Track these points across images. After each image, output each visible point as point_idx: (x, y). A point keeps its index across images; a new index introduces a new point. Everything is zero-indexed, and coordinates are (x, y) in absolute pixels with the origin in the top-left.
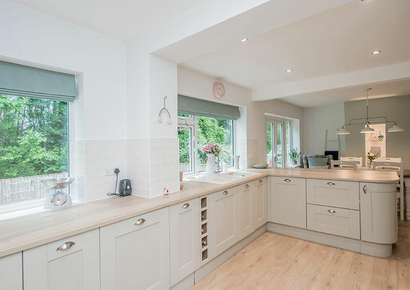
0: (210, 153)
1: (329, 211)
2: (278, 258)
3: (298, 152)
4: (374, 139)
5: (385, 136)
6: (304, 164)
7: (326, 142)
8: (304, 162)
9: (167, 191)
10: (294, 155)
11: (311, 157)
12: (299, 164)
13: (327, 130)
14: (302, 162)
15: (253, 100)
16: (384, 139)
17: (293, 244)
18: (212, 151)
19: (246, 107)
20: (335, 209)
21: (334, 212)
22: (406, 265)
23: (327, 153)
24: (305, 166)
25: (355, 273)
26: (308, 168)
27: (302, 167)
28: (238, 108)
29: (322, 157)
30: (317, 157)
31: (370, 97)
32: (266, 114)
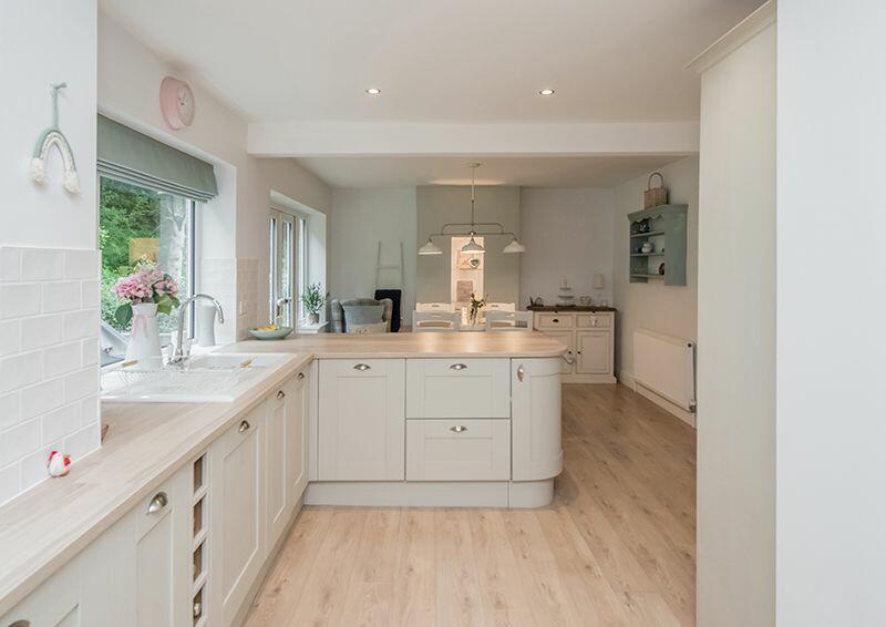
0: (143, 300)
1: (454, 429)
2: (368, 578)
3: (323, 294)
4: (464, 267)
5: (482, 262)
6: (335, 323)
7: (378, 270)
8: (336, 315)
9: (67, 462)
10: (313, 299)
11: (350, 304)
12: (323, 322)
13: (380, 243)
14: (329, 317)
15: (249, 152)
16: (481, 266)
17: (381, 524)
18: (155, 294)
19: (235, 168)
20: (464, 423)
21: (463, 429)
22: (582, 512)
23: (380, 295)
24: (338, 327)
25: (525, 557)
26: (344, 331)
27: (329, 329)
28: (212, 167)
29: (371, 303)
30: (361, 303)
31: (477, 182)
32: (273, 193)
